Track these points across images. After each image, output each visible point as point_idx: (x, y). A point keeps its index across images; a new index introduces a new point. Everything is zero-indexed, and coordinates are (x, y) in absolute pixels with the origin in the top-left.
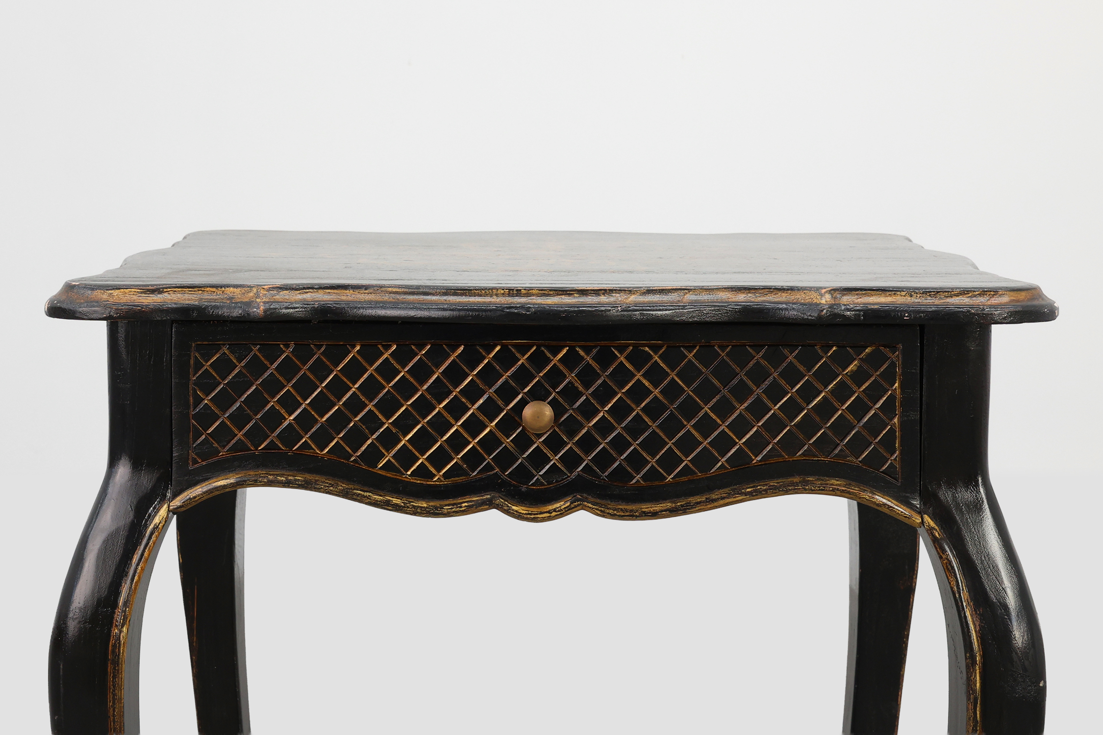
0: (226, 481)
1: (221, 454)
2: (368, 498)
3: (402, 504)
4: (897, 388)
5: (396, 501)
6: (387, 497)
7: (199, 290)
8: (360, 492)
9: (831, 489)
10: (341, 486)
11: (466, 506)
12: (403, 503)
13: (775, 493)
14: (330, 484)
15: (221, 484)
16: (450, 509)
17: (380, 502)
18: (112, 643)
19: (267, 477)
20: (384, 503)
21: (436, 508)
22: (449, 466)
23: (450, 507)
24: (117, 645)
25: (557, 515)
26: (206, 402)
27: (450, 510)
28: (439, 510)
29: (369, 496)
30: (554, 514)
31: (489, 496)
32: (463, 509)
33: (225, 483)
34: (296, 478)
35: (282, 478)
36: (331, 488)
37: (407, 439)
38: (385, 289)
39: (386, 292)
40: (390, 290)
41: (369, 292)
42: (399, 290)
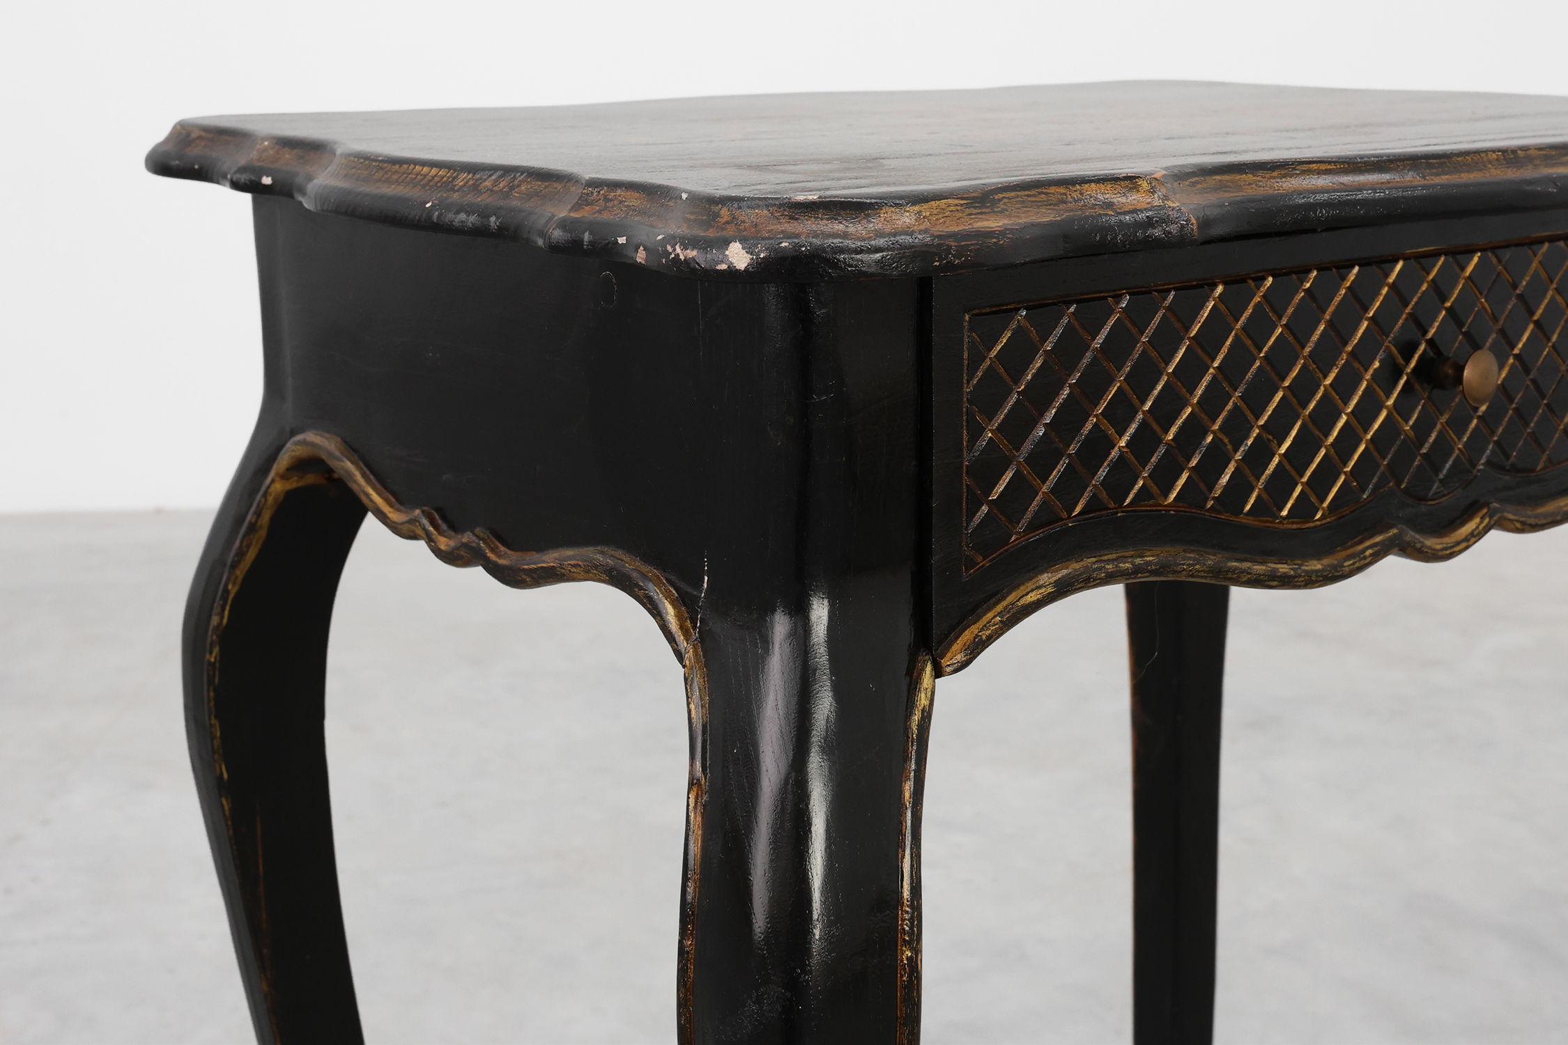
0: (1041, 591)
1: (1013, 539)
2: (1248, 573)
3: (1292, 573)
5: (1283, 568)
6: (1269, 565)
7: (1040, 193)
8: (1235, 564)
10: (1210, 559)
11: (1371, 555)
12: (1292, 569)
14: (1194, 559)
15: (1032, 599)
16: (1351, 565)
17: (1263, 575)
18: (902, 981)
19: (1104, 567)
20: (1269, 576)
21: (1335, 567)
22: (1335, 490)
23: (1351, 562)
24: (913, 982)
26: (990, 435)
27: (1352, 567)
28: (1339, 569)
29: (1249, 568)
31: (1395, 531)
32: (1368, 560)
33: (1039, 596)
34: (1146, 558)
35: (1127, 565)
36: (1198, 567)
37: (1283, 452)
38: (1305, 167)
39: (1309, 172)
40: (1316, 168)
41: (1280, 174)
42: (1331, 167)
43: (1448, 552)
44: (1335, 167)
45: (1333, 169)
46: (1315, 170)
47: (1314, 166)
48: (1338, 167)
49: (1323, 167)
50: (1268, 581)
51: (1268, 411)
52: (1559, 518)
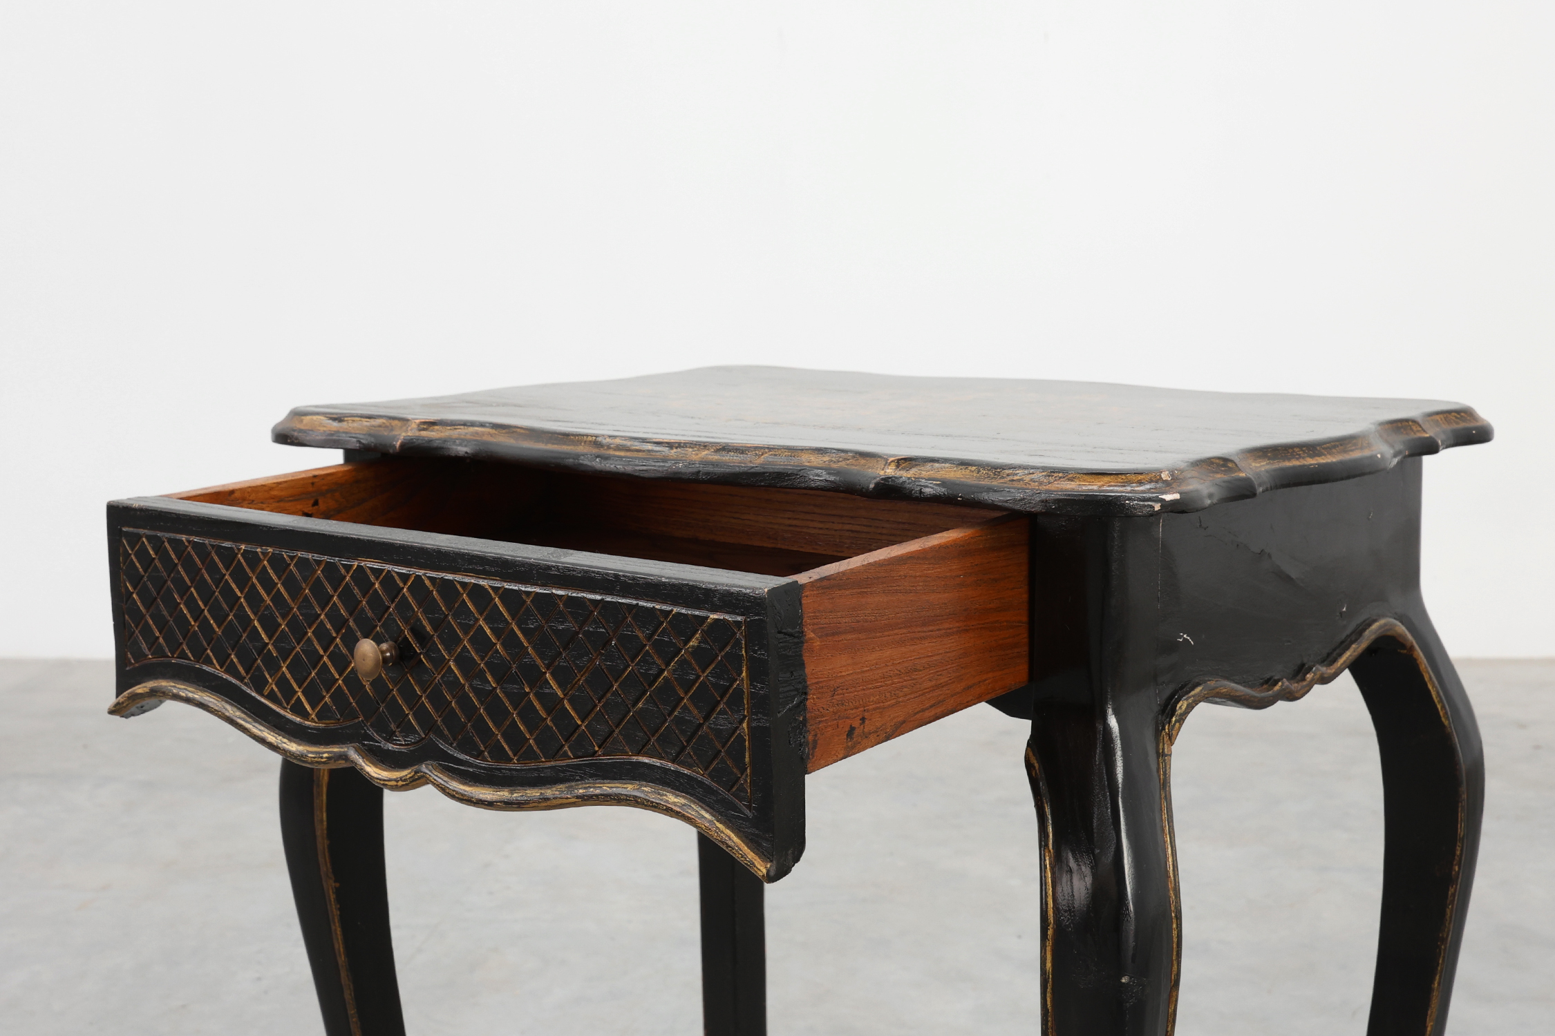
4: (745, 679)
9: (665, 808)
11: (326, 758)
13: (608, 801)
23: (313, 756)
25: (403, 785)
30: (400, 783)
32: (324, 760)
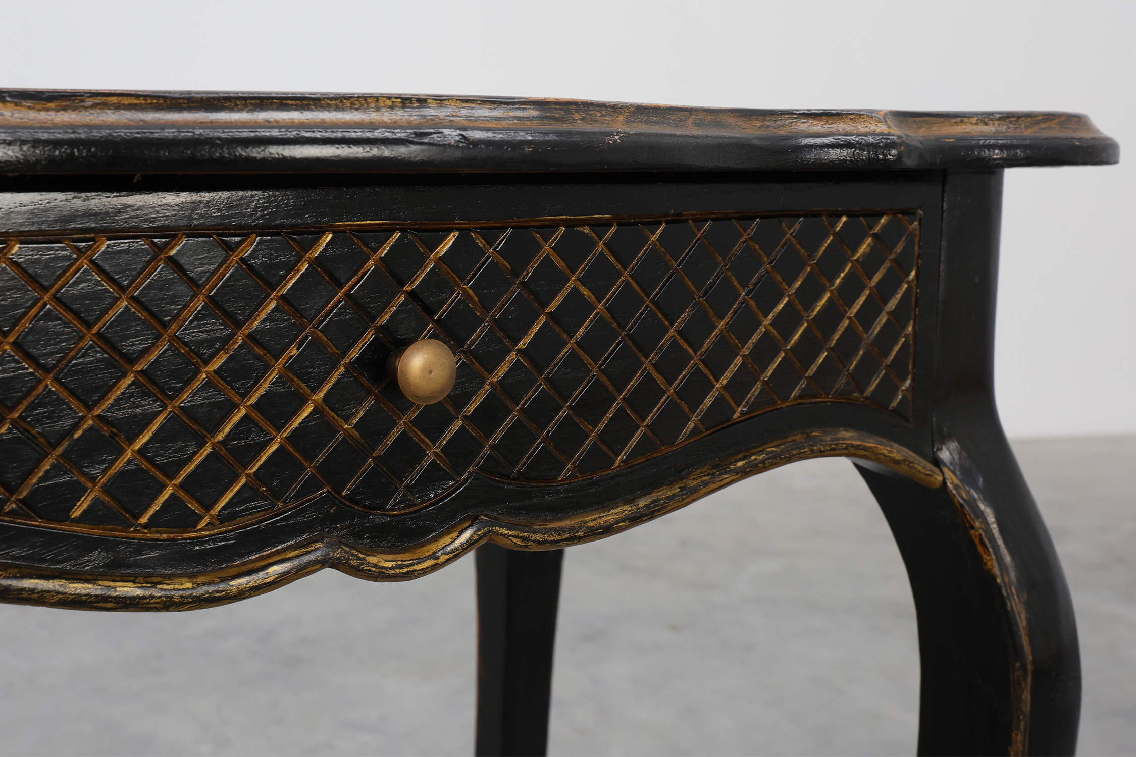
3: (139, 593)
5: (124, 587)
6: (102, 583)
9: (844, 446)
12: (140, 588)
13: (775, 464)
17: (86, 595)
22: (229, 495)
28: (221, 589)
30: (443, 558)
37: (137, 448)
38: (98, 100)
39: (104, 106)
40: (116, 101)
41: (59, 106)
42: (138, 102)
43: (404, 570)
44: (144, 102)
45: (141, 104)
46: (114, 104)
47: (114, 100)
48: (149, 101)
49: (126, 101)
50: (99, 602)
51: (109, 398)
52: (580, 534)
